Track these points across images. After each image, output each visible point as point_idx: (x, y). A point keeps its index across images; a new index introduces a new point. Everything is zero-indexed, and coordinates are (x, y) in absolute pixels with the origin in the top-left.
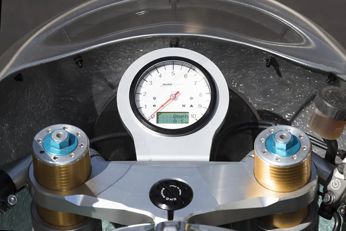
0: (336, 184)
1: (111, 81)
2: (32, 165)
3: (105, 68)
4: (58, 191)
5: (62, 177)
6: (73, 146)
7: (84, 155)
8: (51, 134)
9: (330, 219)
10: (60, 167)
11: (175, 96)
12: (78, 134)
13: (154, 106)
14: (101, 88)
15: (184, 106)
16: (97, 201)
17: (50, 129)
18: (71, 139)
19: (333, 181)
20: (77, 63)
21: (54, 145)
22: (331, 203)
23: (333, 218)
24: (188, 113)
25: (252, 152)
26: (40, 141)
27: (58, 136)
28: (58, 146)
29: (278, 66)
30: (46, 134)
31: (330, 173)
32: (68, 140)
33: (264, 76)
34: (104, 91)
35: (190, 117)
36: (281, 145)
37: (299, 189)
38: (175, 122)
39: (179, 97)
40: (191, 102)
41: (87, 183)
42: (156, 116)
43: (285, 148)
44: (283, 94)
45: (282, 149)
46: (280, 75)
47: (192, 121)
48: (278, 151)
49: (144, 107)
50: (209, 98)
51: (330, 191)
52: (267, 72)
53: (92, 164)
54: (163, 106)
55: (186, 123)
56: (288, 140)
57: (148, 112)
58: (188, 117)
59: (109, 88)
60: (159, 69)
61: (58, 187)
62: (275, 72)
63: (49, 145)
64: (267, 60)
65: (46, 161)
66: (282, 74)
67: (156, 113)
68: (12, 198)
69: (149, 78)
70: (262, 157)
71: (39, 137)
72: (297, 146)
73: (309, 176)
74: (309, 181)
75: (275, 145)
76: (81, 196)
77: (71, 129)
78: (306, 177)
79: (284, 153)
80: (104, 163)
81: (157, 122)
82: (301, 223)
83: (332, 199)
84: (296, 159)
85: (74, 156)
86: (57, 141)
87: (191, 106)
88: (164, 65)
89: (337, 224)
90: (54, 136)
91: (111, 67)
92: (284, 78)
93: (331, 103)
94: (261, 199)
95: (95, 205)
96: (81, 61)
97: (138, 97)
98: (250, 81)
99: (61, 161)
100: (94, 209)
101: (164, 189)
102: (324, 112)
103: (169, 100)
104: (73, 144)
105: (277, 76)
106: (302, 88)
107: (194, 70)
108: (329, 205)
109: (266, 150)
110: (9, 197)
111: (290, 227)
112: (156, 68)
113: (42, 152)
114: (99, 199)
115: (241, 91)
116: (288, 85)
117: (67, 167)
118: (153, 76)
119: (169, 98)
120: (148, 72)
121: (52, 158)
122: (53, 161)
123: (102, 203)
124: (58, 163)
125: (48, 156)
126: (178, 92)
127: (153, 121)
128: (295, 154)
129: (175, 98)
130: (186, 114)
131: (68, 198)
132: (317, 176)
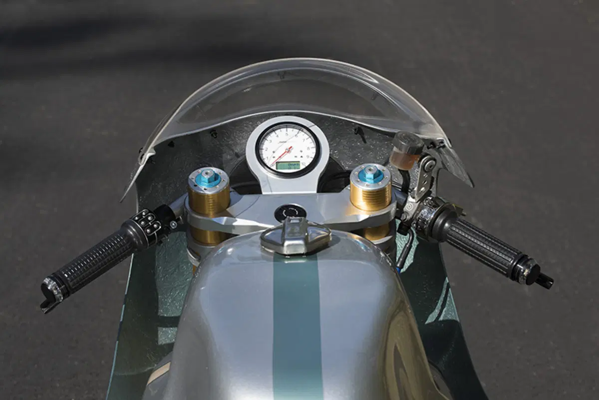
0: (409, 207)
1: (236, 151)
2: (188, 198)
3: (233, 140)
4: (207, 215)
5: (210, 204)
6: (217, 181)
7: (225, 188)
8: (201, 174)
9: (406, 235)
10: (208, 196)
11: (289, 150)
12: (220, 173)
13: (274, 157)
14: (229, 157)
15: (296, 157)
16: (236, 221)
17: (200, 170)
18: (216, 177)
19: (407, 204)
20: (212, 135)
21: (204, 180)
22: (406, 220)
23: (408, 235)
24: (299, 162)
25: (349, 186)
26: (193, 179)
27: (207, 173)
28: (207, 181)
29: (363, 134)
30: (197, 174)
31: (405, 199)
32: (214, 176)
33: (353, 143)
34: (231, 159)
35: (301, 164)
36: (370, 175)
37: (383, 208)
38: (290, 168)
39: (292, 151)
40: (302, 154)
41: (228, 209)
42: (275, 165)
43: (373, 178)
44: (368, 157)
45: (370, 179)
46: (365, 142)
47: (302, 167)
48: (367, 180)
49: (266, 159)
50: (314, 150)
51: (405, 212)
52: (355, 140)
53: (231, 197)
54: (280, 157)
55: (298, 169)
56: (374, 172)
57: (269, 162)
58: (299, 165)
59: (236, 158)
60: (277, 132)
61: (207, 212)
62: (361, 139)
63: (200, 181)
64: (355, 130)
65: (198, 191)
66: (367, 141)
67: (275, 163)
68: (173, 224)
69: (269, 138)
70: (357, 184)
71: (192, 176)
72: (381, 176)
73: (390, 200)
74: (390, 203)
75: (365, 176)
76: (225, 218)
77: (216, 170)
78: (388, 200)
79: (372, 181)
80: (240, 196)
81: (277, 169)
82: (386, 236)
83: (407, 217)
84: (381, 185)
85: (219, 188)
86: (206, 177)
87: (302, 157)
88: (280, 128)
89: (411, 238)
90: (204, 173)
91: (237, 139)
92: (368, 143)
93: (405, 142)
94: (357, 216)
95: (234, 224)
96: (216, 134)
97: (262, 152)
98: (342, 148)
99: (209, 191)
100: (234, 227)
101: (285, 211)
102: (400, 149)
103: (285, 153)
104: (218, 179)
105: (363, 143)
106: (382, 151)
107: (302, 131)
108: (405, 222)
109: (359, 180)
110: (171, 222)
111: (378, 239)
112: (274, 131)
113: (196, 186)
114: (237, 219)
115: (336, 157)
116: (372, 150)
117: (213, 195)
118: (272, 137)
119: (284, 151)
120: (268, 134)
121: (203, 189)
122: (203, 191)
123: (239, 222)
124: (207, 192)
125: (199, 187)
126: (291, 147)
127: (274, 168)
128: (380, 181)
129: (289, 152)
130: (298, 163)
131: (216, 220)
132: (396, 201)
